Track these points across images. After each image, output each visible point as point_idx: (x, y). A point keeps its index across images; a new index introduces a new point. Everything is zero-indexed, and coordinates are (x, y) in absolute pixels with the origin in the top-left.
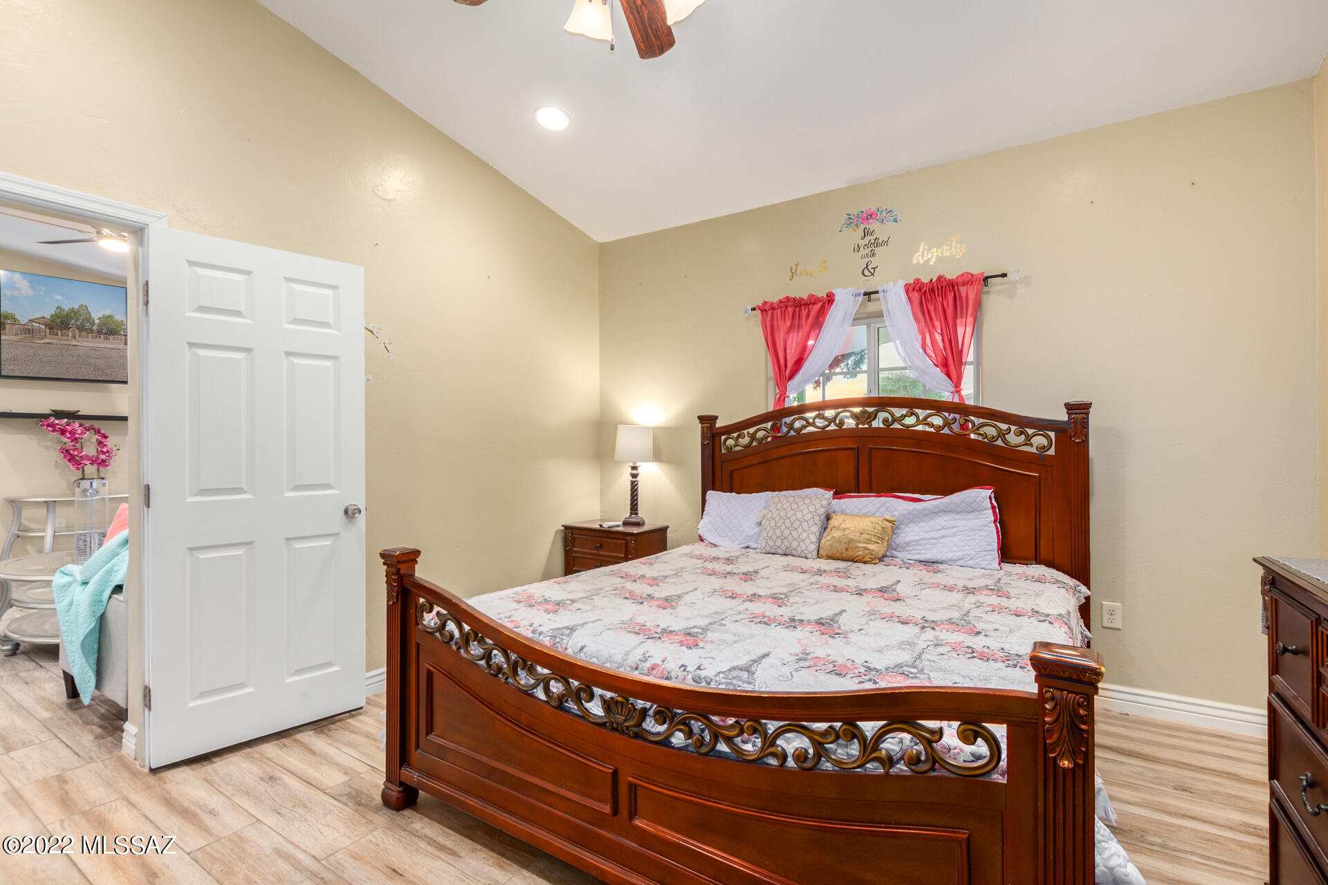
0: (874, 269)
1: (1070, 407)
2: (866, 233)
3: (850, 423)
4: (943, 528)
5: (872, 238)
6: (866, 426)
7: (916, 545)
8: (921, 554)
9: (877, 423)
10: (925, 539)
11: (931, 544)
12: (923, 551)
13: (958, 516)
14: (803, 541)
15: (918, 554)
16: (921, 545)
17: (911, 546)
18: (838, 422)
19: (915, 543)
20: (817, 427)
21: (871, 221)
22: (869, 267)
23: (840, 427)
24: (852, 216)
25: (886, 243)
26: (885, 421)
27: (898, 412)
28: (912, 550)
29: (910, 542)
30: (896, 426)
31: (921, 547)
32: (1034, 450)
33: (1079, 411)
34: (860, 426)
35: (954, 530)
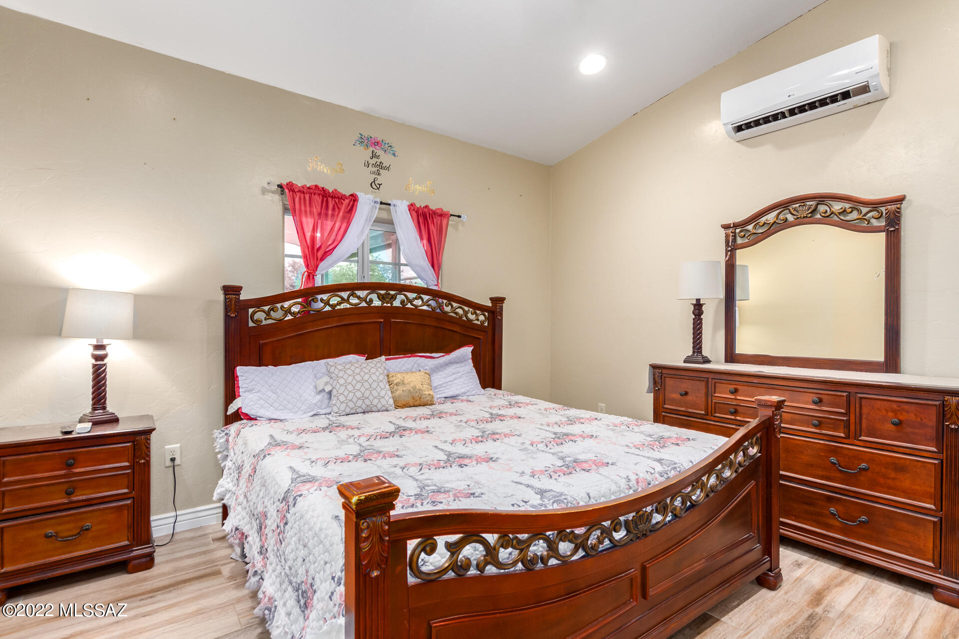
0: (380, 185)
1: (493, 300)
2: (374, 156)
3: (377, 303)
4: (453, 374)
5: (379, 161)
6: (389, 305)
7: (441, 387)
8: (445, 393)
9: (397, 303)
10: (445, 383)
11: (449, 385)
12: (446, 391)
13: (458, 365)
14: (383, 397)
15: (443, 393)
16: (443, 387)
17: (437, 389)
18: (368, 300)
19: (440, 386)
20: (350, 304)
21: (377, 147)
22: (376, 182)
23: (369, 305)
24: (363, 137)
25: (388, 168)
26: (402, 302)
27: (411, 295)
28: (438, 391)
29: (437, 386)
30: (409, 306)
31: (444, 389)
32: (479, 323)
33: (498, 301)
34: (385, 305)
35: (460, 374)
